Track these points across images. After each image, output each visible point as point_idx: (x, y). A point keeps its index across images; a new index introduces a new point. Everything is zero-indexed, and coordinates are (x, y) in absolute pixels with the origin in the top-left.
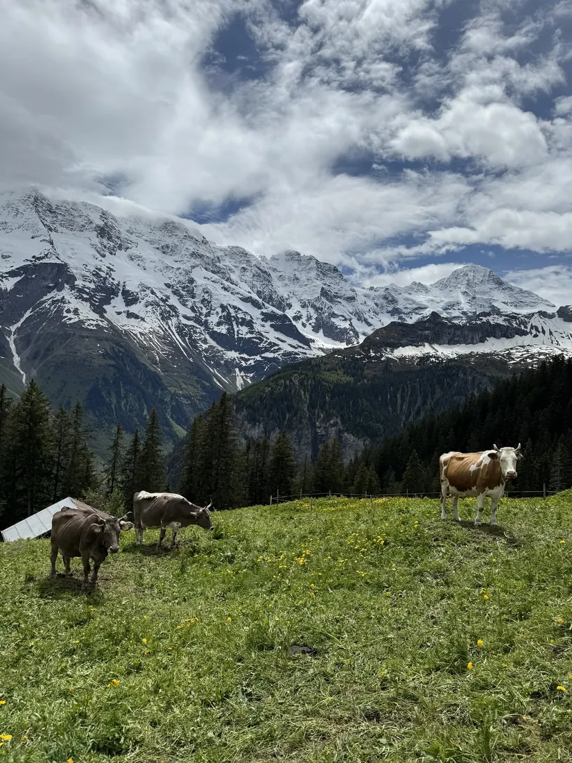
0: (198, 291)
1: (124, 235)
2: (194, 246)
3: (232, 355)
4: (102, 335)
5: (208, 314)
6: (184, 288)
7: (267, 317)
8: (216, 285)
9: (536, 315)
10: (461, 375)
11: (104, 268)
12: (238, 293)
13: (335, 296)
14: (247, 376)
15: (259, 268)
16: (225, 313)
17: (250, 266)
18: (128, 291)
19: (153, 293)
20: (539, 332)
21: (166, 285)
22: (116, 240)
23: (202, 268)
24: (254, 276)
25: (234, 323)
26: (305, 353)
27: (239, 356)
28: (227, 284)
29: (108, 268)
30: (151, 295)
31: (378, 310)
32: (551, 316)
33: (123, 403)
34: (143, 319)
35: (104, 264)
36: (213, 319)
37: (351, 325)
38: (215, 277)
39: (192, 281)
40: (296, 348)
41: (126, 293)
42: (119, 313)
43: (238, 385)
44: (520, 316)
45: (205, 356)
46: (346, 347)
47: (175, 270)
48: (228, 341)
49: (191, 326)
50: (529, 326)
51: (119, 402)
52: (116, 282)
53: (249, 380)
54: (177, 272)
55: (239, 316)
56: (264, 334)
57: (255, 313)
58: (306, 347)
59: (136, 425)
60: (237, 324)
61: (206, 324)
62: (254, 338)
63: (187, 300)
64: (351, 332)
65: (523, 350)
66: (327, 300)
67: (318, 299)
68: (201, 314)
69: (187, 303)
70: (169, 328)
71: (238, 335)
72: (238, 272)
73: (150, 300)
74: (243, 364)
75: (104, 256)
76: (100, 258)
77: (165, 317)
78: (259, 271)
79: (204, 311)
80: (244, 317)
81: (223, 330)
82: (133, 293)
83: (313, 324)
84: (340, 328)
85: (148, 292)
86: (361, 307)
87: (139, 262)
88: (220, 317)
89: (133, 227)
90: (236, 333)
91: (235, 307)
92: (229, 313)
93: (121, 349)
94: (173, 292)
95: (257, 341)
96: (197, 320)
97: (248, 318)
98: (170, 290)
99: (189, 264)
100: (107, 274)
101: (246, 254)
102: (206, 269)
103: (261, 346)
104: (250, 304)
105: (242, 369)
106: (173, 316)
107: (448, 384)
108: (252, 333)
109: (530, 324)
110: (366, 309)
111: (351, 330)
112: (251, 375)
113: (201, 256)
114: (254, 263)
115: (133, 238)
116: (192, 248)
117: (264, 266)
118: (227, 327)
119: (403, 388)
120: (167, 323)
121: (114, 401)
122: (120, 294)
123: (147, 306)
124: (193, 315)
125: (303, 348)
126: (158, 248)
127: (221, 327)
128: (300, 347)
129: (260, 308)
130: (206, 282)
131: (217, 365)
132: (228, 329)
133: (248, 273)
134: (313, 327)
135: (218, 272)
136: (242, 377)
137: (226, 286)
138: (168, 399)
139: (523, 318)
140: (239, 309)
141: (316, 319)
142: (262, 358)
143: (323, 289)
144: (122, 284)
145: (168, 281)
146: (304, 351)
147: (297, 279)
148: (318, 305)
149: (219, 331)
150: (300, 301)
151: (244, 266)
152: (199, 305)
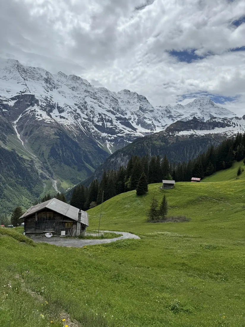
0: (88, 107)
1: (56, 82)
2: (86, 87)
3: (104, 135)
4: (53, 126)
5: (93, 117)
6: (82, 106)
7: (118, 119)
8: (96, 104)
9: (234, 118)
10: (209, 142)
11: (49, 97)
12: (105, 108)
13: (145, 110)
14: (111, 144)
15: (113, 97)
16: (100, 117)
17: (109, 96)
18: (60, 107)
19: (70, 107)
20: (236, 125)
21: (75, 104)
22: (52, 84)
23: (89, 97)
24: (111, 100)
25: (104, 121)
26: (134, 134)
27: (107, 135)
28: (100, 104)
29: (50, 96)
30: (69, 108)
31: (163, 116)
32: (240, 119)
33: (64, 154)
34: (67, 119)
35: (49, 95)
36: (96, 119)
37: (152, 122)
38: (95, 101)
39: (86, 103)
40: (131, 132)
41: (59, 108)
42: (57, 116)
43: (108, 147)
44: (228, 119)
45: (93, 135)
46: (151, 132)
47: (78, 98)
48: (102, 129)
49: (87, 122)
50: (231, 123)
51: (63, 153)
52: (54, 103)
53: (112, 145)
54: (80, 99)
55: (107, 118)
56: (117, 126)
57: (113, 117)
58: (135, 132)
59: (71, 163)
60: (106, 121)
61: (93, 121)
62: (113, 127)
63: (84, 111)
64: (153, 125)
65: (231, 132)
66: (142, 111)
67: (138, 111)
68: (90, 117)
69: (84, 112)
70: (78, 123)
71: (106, 126)
72: (104, 99)
73: (69, 111)
74: (109, 138)
75: (48, 91)
76: (47, 92)
77: (76, 118)
78: (113, 99)
79: (92, 116)
80: (108, 118)
81: (100, 124)
82: (62, 108)
83: (136, 122)
84: (148, 124)
85: (68, 107)
86: (156, 115)
87: (63, 94)
88: (99, 119)
89: (59, 78)
90: (105, 126)
91: (104, 114)
92: (102, 117)
93: (61, 132)
94: (78, 107)
95: (115, 129)
96: (89, 120)
97: (110, 119)
98: (77, 106)
99: (84, 95)
100: (50, 99)
101: (108, 91)
102: (91, 97)
103: (116, 131)
104: (110, 113)
105: (109, 141)
106: (79, 118)
107: (204, 145)
108: (112, 125)
109: (232, 122)
110: (158, 115)
111: (152, 124)
112: (113, 143)
113: (89, 92)
114: (111, 95)
115: (60, 83)
116: (85, 88)
117: (115, 96)
118: (102, 123)
119: (187, 147)
120: (77, 121)
121: (61, 153)
122: (56, 108)
123: (68, 113)
124: (87, 117)
125: (134, 132)
126: (70, 88)
127: (99, 123)
128: (132, 131)
129: (115, 115)
130: (91, 103)
131: (99, 139)
132: (102, 124)
133: (108, 100)
134: (136, 123)
135: (96, 99)
136: (109, 144)
137: (100, 105)
138: (82, 152)
139: (229, 120)
140: (106, 115)
141: (138, 119)
142: (117, 136)
143: (140, 107)
144: (56, 104)
145: (75, 103)
146: (134, 133)
147: (129, 102)
148: (138, 114)
149: (98, 124)
150: (131, 112)
151: (107, 96)
152: (89, 113)
